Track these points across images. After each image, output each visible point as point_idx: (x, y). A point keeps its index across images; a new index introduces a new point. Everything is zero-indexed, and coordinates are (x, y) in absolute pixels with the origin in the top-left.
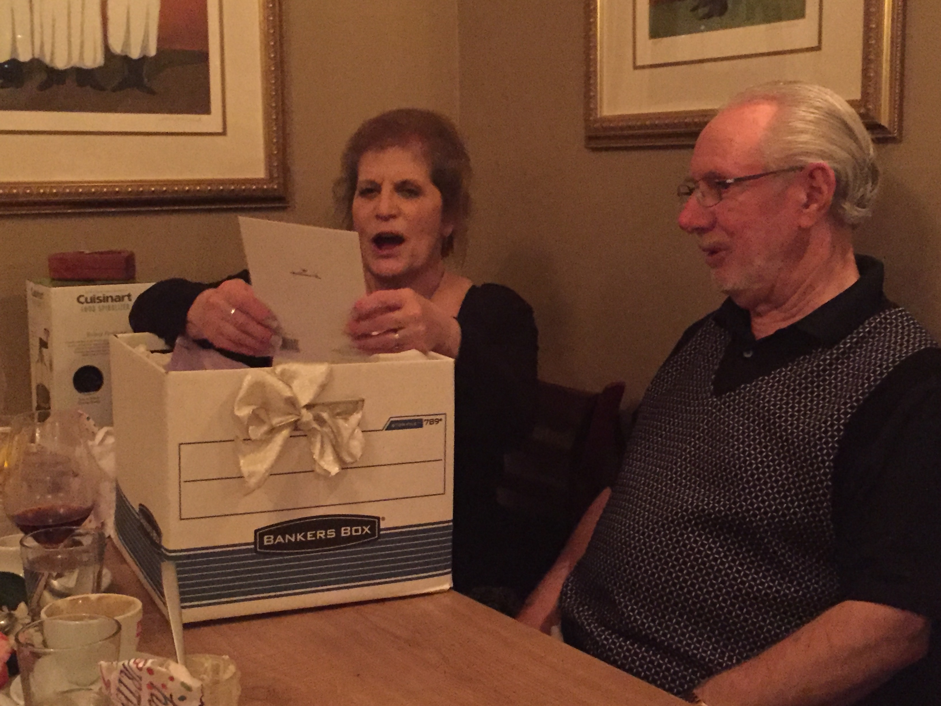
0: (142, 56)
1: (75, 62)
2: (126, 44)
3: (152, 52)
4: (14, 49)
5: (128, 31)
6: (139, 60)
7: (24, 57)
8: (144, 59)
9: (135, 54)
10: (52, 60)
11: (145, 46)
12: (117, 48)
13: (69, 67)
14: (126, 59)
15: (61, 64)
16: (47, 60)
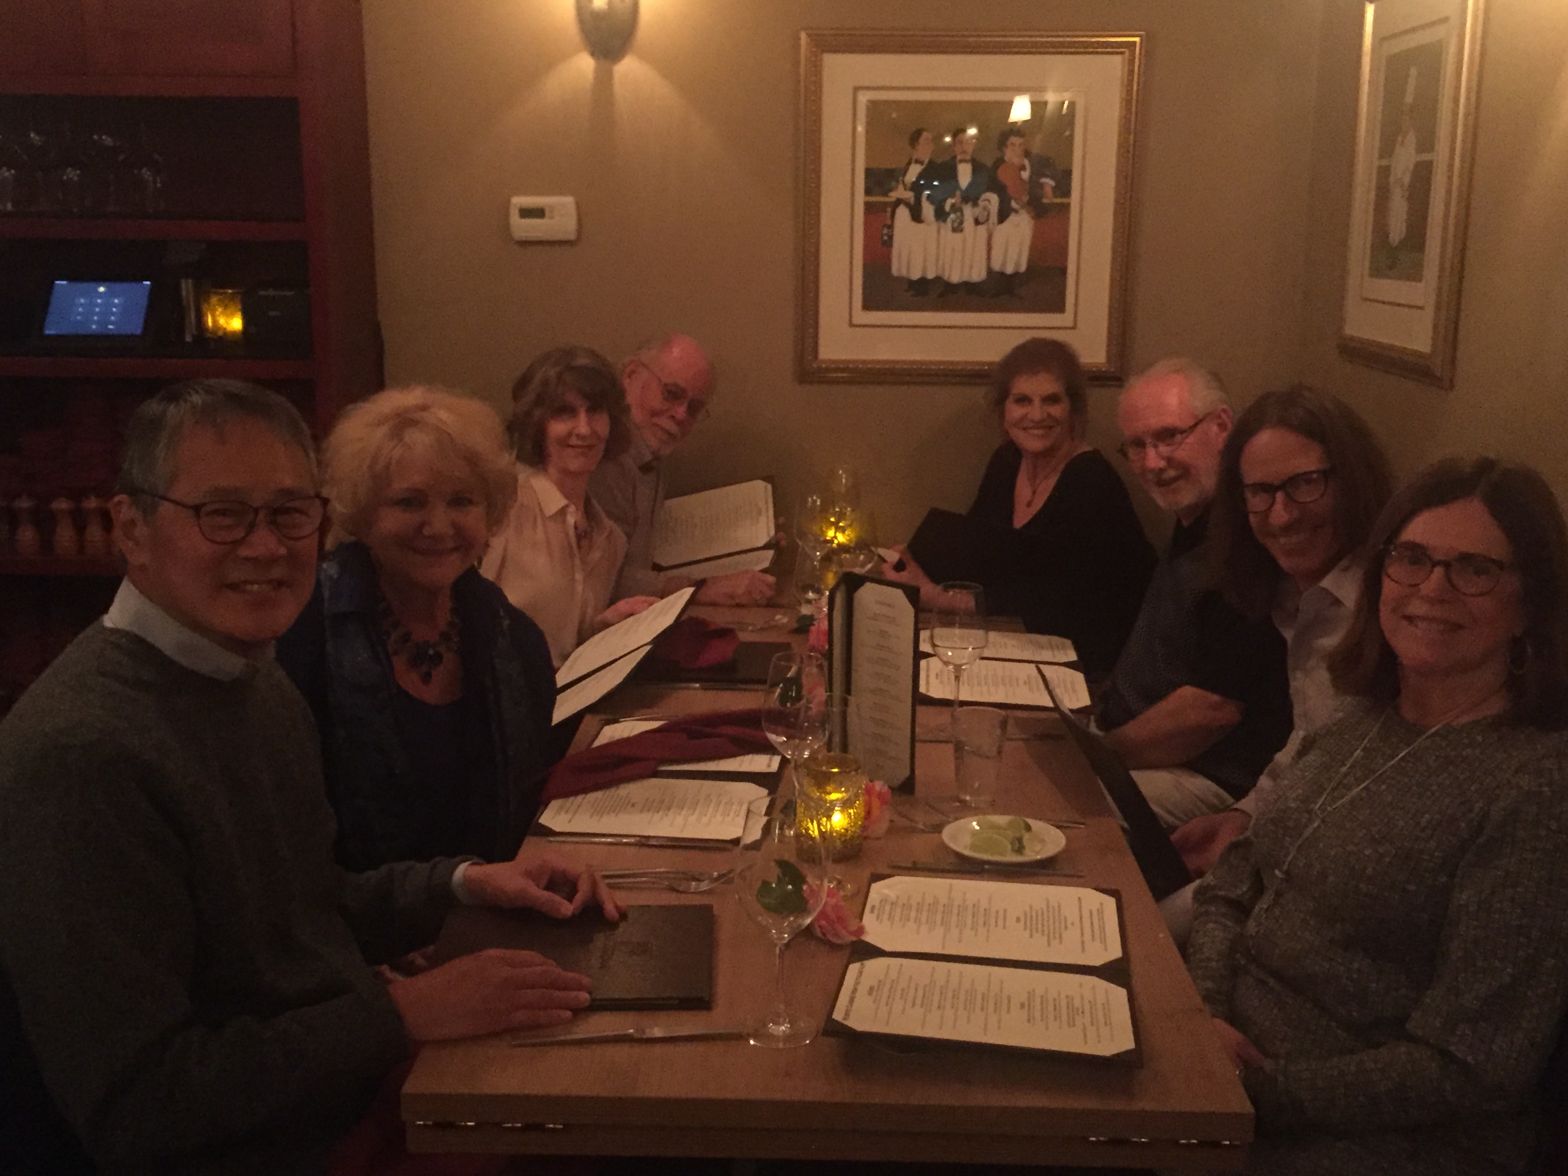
0: (1014, 272)
1: (965, 278)
2: (1004, 264)
3: (1023, 268)
4: (924, 269)
5: (1005, 256)
6: (1011, 276)
7: (930, 276)
8: (1016, 274)
9: (1009, 270)
10: (949, 277)
11: (1017, 264)
12: (996, 266)
13: (960, 281)
14: (1002, 274)
15: (955, 279)
16: (946, 278)
